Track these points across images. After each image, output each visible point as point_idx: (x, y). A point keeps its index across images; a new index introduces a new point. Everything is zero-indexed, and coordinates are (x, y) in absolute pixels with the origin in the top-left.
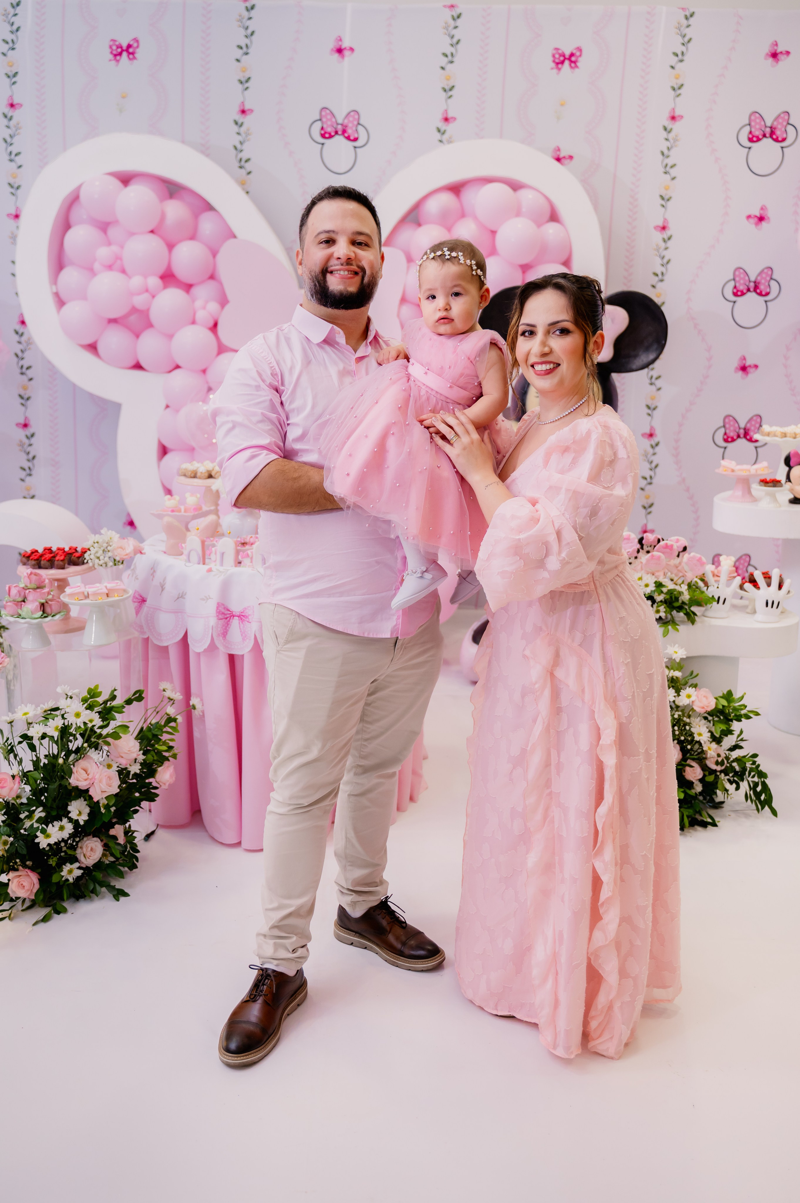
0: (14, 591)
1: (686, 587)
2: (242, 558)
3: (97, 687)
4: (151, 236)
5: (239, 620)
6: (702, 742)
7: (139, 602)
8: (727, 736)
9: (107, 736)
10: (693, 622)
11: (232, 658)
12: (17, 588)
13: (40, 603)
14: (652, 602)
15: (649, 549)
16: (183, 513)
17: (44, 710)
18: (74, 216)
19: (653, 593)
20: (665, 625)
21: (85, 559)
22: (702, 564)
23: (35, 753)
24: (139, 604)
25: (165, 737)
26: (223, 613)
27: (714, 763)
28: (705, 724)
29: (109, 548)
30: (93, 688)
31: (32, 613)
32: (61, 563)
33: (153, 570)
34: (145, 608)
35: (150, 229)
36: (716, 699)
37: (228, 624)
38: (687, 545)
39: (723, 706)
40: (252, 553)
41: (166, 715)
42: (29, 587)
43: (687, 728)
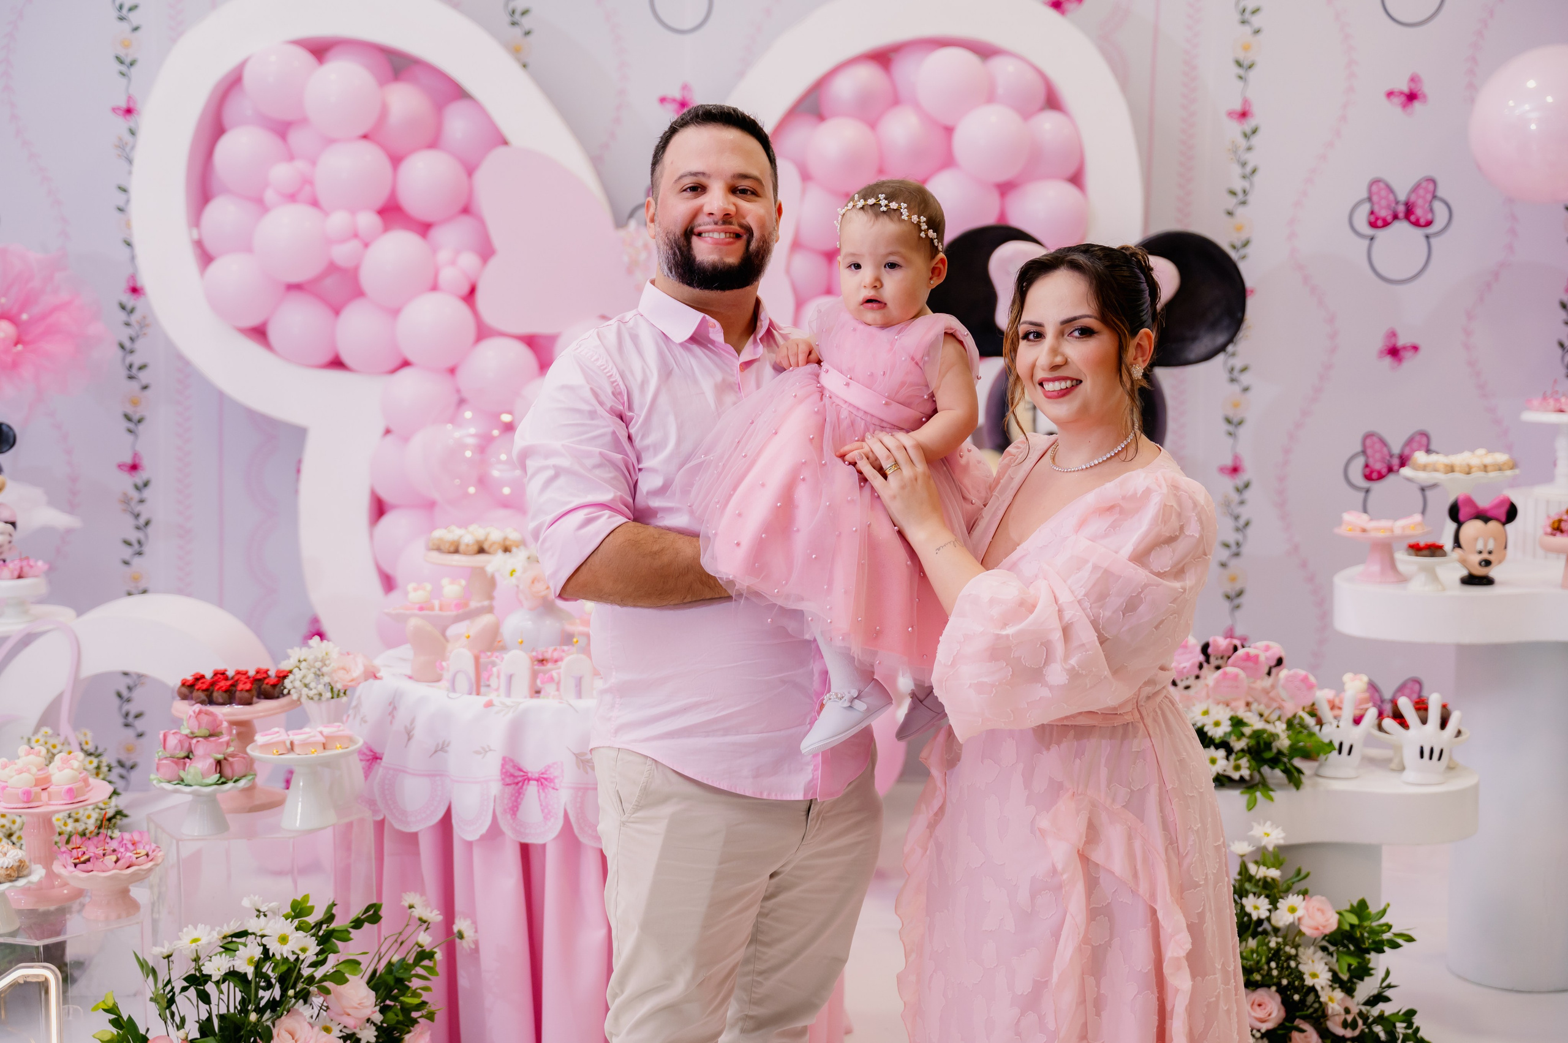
0: (172, 741)
1: (1284, 726)
2: (543, 683)
3: (306, 898)
4: (365, 145)
5: (538, 786)
6: (1318, 988)
7: (368, 760)
8: (1362, 979)
9: (326, 978)
10: (1297, 785)
11: (525, 850)
12: (178, 737)
13: (215, 760)
14: (1226, 751)
15: (1219, 662)
16: (437, 612)
17: (223, 936)
18: (231, 112)
19: (1228, 736)
20: (1251, 791)
21: (285, 688)
22: (1310, 687)
23: (207, 1007)
24: (368, 763)
25: (415, 983)
26: (512, 775)
27: (1341, 1025)
28: (1322, 958)
29: (325, 669)
30: (299, 899)
31: (204, 776)
32: (246, 695)
33: (392, 707)
34: (379, 770)
35: (362, 132)
36: (1340, 914)
37: (520, 793)
38: (1283, 654)
39: (1352, 926)
40: (559, 674)
41: (416, 946)
42: (195, 735)
43: (1293, 964)
